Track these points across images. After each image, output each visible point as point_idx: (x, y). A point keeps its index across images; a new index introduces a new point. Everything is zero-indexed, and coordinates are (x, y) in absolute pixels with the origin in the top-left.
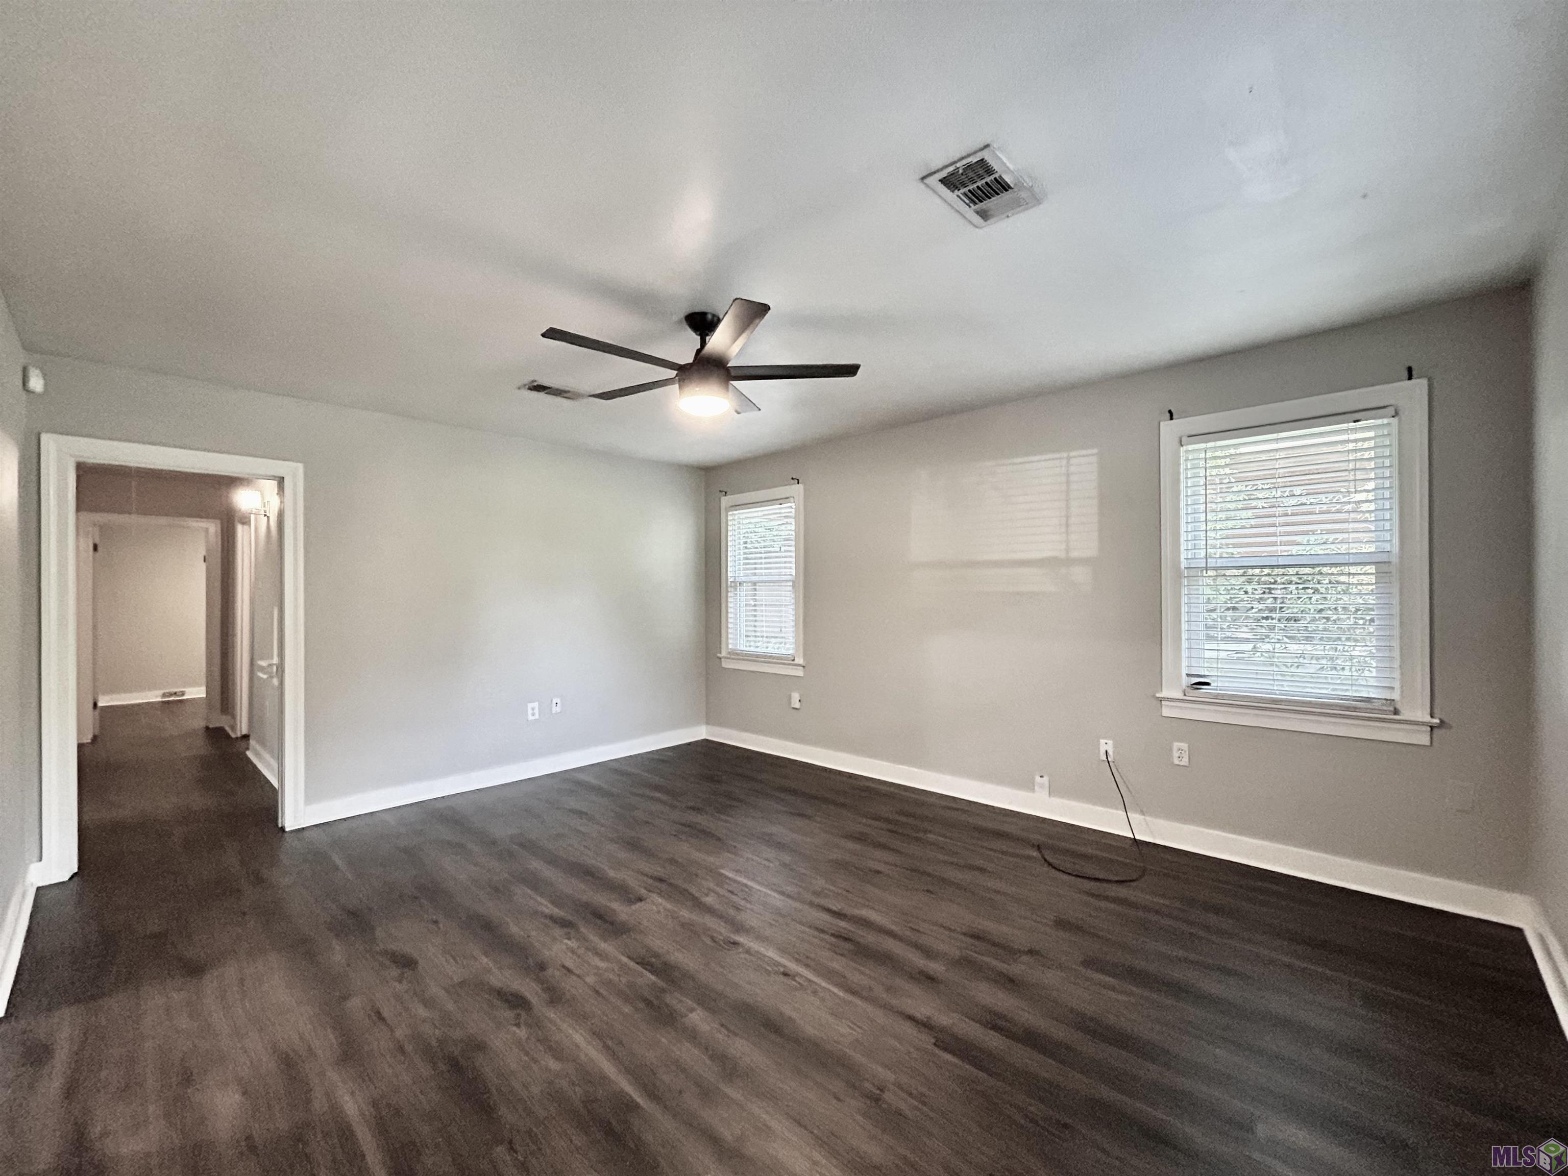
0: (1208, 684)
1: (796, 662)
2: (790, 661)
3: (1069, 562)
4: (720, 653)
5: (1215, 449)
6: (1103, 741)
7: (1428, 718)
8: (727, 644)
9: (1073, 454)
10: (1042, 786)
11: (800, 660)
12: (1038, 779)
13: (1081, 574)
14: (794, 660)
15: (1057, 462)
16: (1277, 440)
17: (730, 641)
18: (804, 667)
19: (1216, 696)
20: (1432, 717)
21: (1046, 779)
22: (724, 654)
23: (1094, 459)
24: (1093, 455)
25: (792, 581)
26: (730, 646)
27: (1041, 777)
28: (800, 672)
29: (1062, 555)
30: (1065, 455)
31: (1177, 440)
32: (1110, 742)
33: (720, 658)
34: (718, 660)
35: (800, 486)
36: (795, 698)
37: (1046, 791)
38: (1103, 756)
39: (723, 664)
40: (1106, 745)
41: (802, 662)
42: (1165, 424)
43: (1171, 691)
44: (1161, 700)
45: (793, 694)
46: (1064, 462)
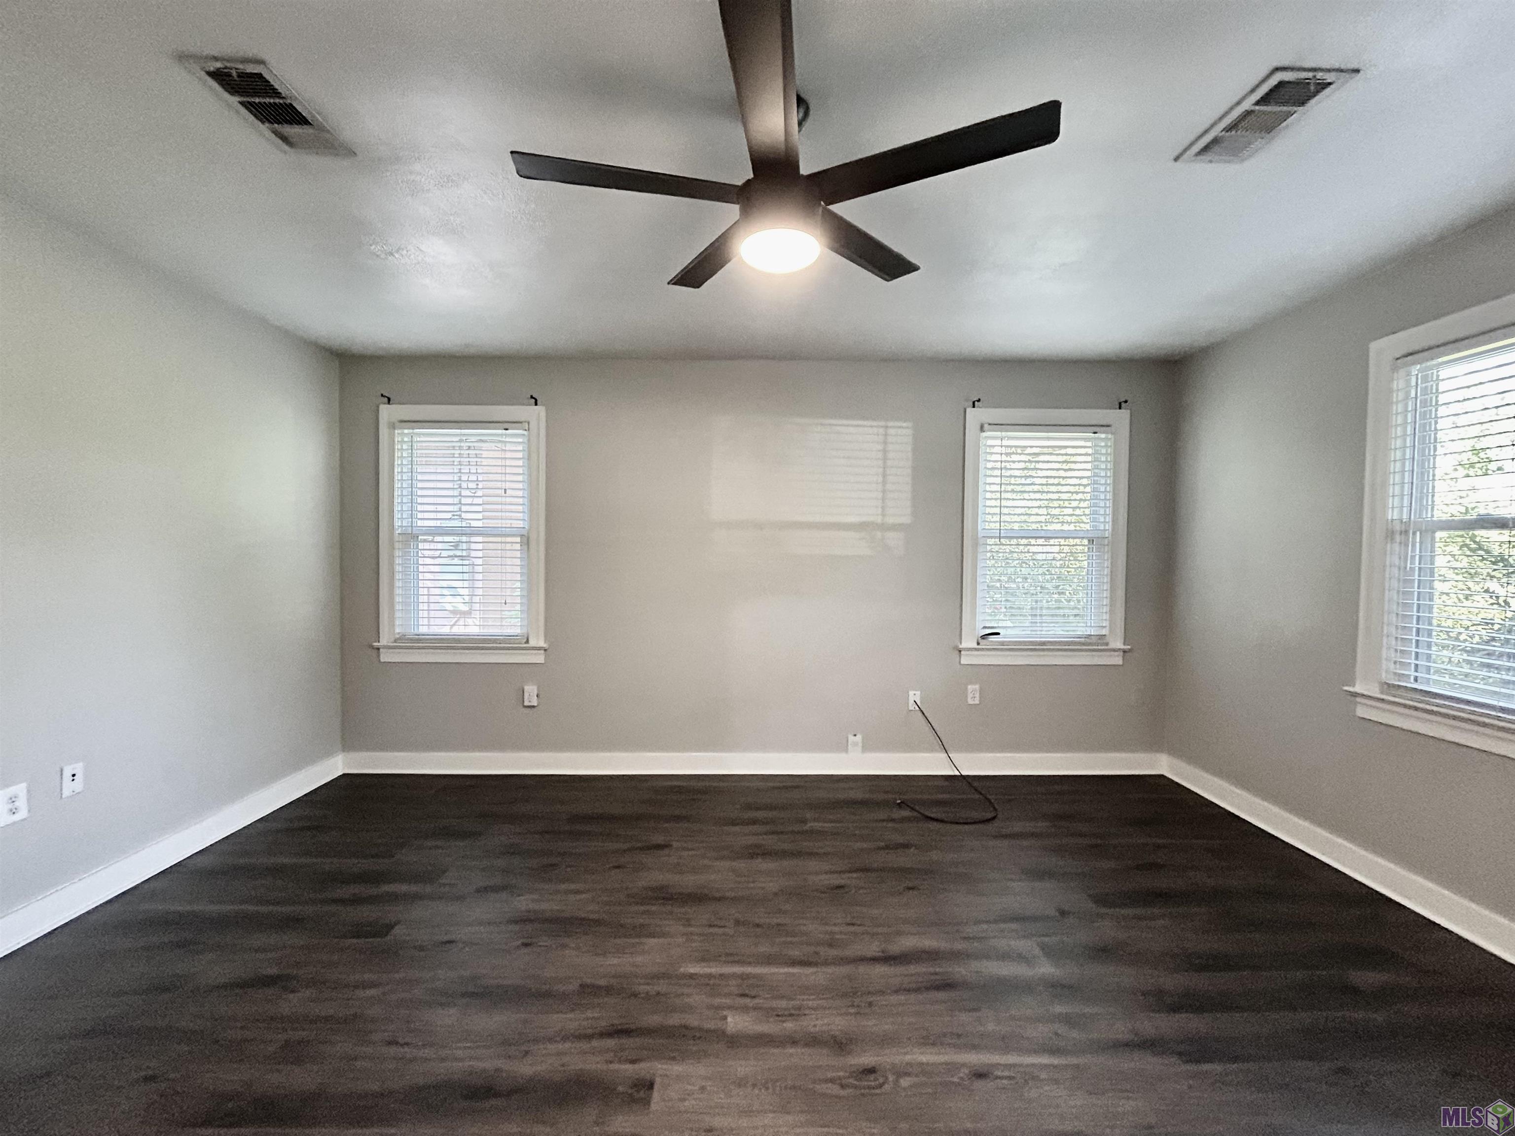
0: (998, 634)
1: (532, 643)
2: (520, 643)
3: (884, 527)
4: (377, 641)
5: (1009, 438)
6: (911, 693)
7: (1122, 647)
8: (392, 625)
9: (890, 424)
10: (855, 744)
11: (537, 641)
12: (851, 738)
13: (895, 539)
14: (527, 642)
15: (875, 430)
16: (1048, 439)
17: (397, 622)
18: (545, 650)
19: (1002, 643)
20: (1124, 644)
21: (859, 738)
22: (384, 641)
23: (909, 432)
24: (907, 428)
25: (522, 536)
26: (397, 630)
27: (855, 735)
28: (540, 658)
29: (879, 520)
30: (882, 423)
31: (979, 427)
32: (918, 693)
33: (378, 649)
34: (375, 652)
35: (540, 410)
36: (531, 693)
37: (860, 748)
38: (912, 706)
39: (385, 657)
40: (915, 695)
41: (542, 644)
42: (970, 410)
43: (968, 642)
44: (960, 651)
45: (526, 688)
46: (881, 431)
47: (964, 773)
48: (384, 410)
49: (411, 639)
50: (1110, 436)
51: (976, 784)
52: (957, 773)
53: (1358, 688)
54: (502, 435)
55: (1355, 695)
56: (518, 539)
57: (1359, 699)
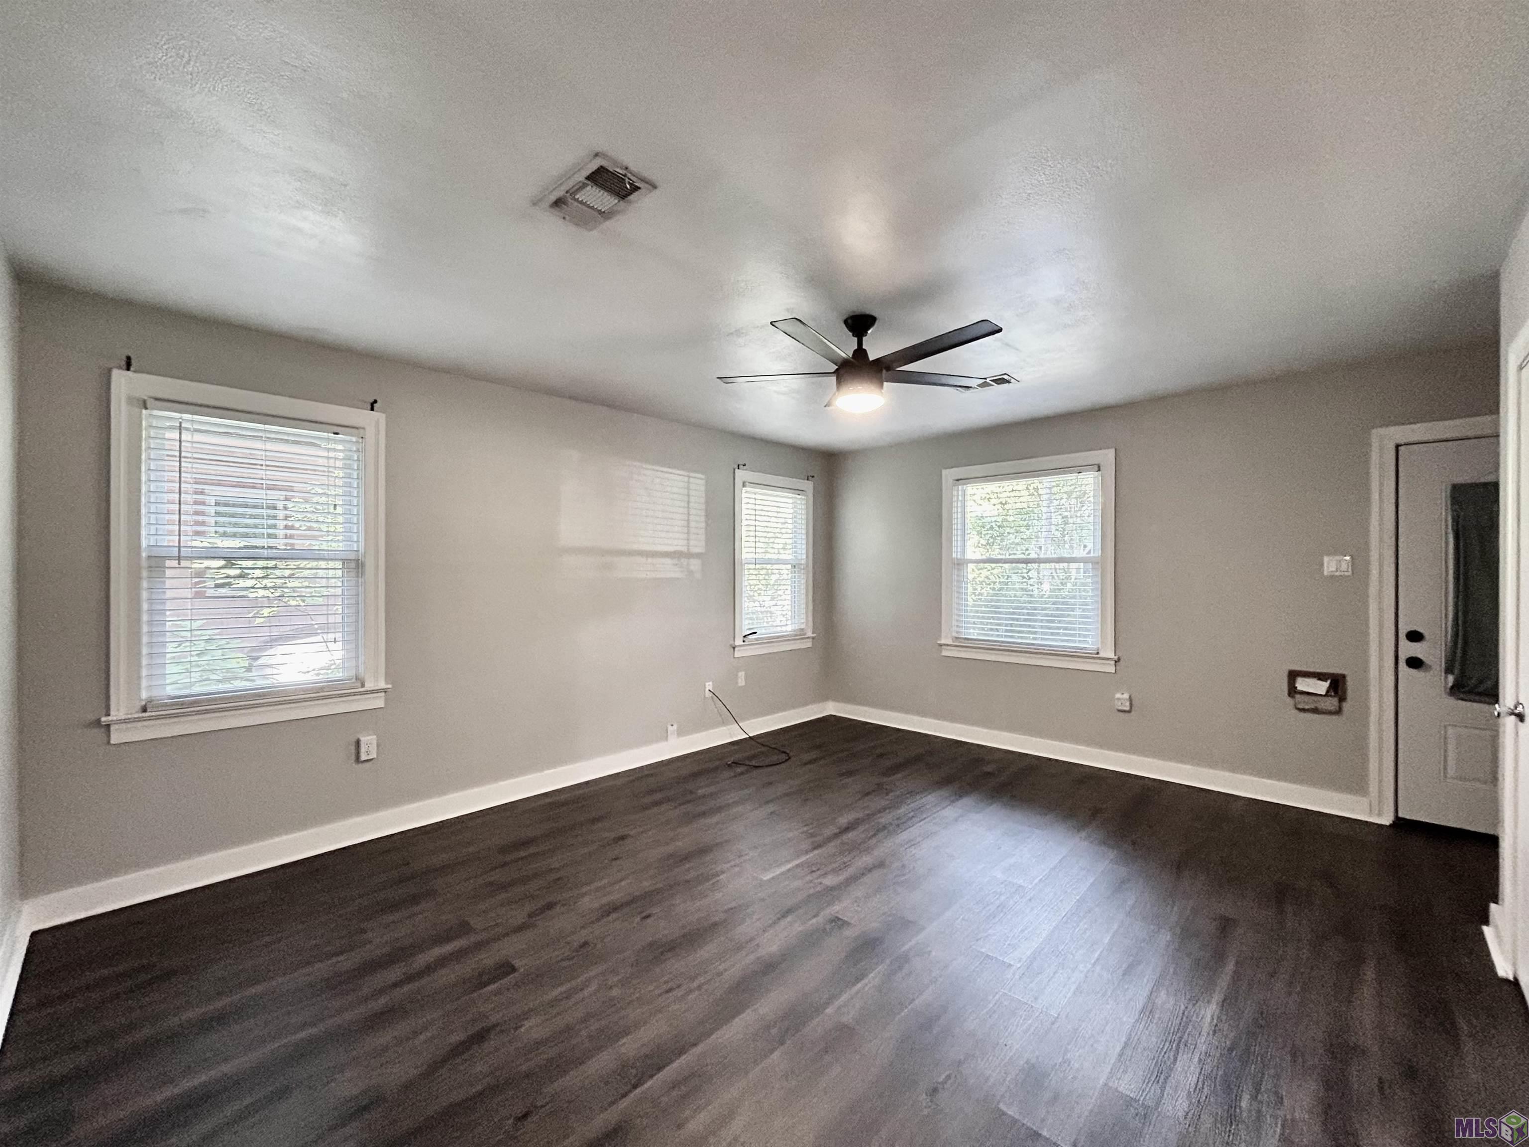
0: (755, 633)
1: (369, 686)
2: (353, 688)
3: (689, 555)
4: (108, 714)
6: (707, 684)
7: (812, 635)
8: (133, 688)
9: (693, 475)
10: (673, 732)
11: (376, 682)
12: (670, 728)
13: (695, 564)
14: (362, 685)
15: (682, 480)
17: (144, 684)
18: (387, 692)
19: (756, 640)
20: (813, 633)
21: (675, 727)
22: (118, 712)
23: (703, 483)
24: (702, 479)
25: (348, 560)
26: (145, 695)
27: (673, 726)
28: (378, 702)
29: (684, 549)
30: (688, 474)
31: (742, 484)
32: (711, 682)
33: (107, 726)
35: (378, 416)
36: (369, 745)
37: (676, 735)
38: (708, 694)
39: (116, 737)
40: (709, 686)
41: (382, 685)
42: (737, 470)
43: (739, 642)
44: (734, 648)
45: (364, 740)
46: (686, 479)
47: (751, 735)
48: (121, 380)
49: (166, 705)
50: (803, 497)
51: (759, 741)
52: (747, 736)
53: (943, 642)
54: (328, 439)
55: (941, 645)
56: (339, 564)
57: (943, 647)
